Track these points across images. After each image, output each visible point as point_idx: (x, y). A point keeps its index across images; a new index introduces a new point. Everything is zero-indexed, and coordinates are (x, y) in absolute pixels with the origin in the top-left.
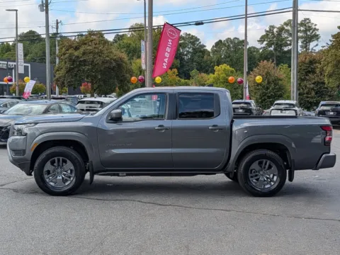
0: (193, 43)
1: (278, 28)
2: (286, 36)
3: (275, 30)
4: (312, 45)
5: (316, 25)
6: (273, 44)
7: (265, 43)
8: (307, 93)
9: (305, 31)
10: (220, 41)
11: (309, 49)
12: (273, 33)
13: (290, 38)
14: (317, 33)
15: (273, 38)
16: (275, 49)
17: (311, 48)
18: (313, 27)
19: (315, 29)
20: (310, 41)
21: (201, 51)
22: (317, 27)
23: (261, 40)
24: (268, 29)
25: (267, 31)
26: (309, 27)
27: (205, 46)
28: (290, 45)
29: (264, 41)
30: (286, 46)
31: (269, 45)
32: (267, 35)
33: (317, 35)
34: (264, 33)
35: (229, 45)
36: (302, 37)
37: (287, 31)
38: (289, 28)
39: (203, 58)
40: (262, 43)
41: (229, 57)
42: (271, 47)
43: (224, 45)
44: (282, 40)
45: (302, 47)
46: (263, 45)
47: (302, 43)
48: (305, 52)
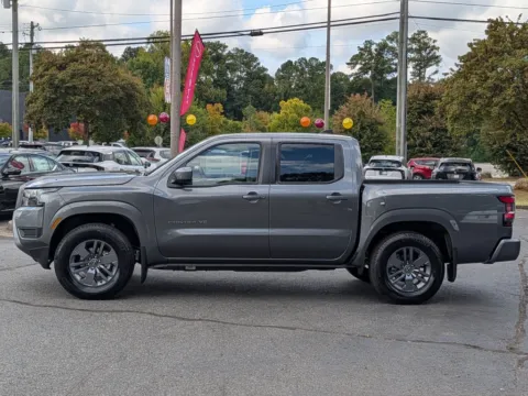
0: (247, 65)
1: (378, 45)
2: (390, 56)
3: (374, 47)
4: (429, 71)
5: (434, 41)
6: (370, 68)
7: (358, 66)
8: (421, 145)
9: (419, 51)
10: (290, 62)
11: (424, 78)
12: (370, 52)
13: (396, 61)
14: (437, 54)
15: (370, 59)
16: (373, 77)
17: (427, 76)
18: (432, 44)
19: (434, 48)
20: (426, 66)
21: (259, 78)
22: (436, 44)
23: (353, 63)
24: (362, 46)
25: (361, 49)
26: (425, 44)
27: (266, 70)
28: (396, 70)
29: (357, 63)
30: (389, 73)
31: (364, 70)
32: (362, 54)
33: (437, 57)
34: (357, 52)
35: (303, 69)
36: (413, 60)
37: (392, 49)
38: (394, 44)
39: (263, 87)
40: (354, 68)
41: (303, 87)
42: (367, 73)
43: (296, 68)
44: (384, 63)
45: (413, 74)
46: (355, 70)
47: (414, 68)
48: (419, 82)
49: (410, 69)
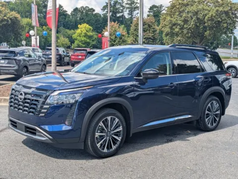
1: (114, 1)
2: (119, 6)
3: (112, 2)
4: (135, 13)
9: (131, 4)
10: (77, 8)
11: (133, 16)
12: (111, 5)
16: (112, 15)
19: (137, 3)
20: (134, 11)
21: (64, 15)
24: (107, 2)
26: (133, 1)
27: (66, 11)
28: (121, 12)
29: (105, 9)
30: (119, 13)
32: (107, 5)
33: (138, 7)
35: (82, 11)
36: (128, 8)
37: (120, 3)
38: (121, 1)
39: (65, 19)
40: (104, 11)
41: (83, 19)
43: (80, 11)
44: (117, 9)
45: (129, 14)
46: (105, 12)
47: (129, 11)
48: (131, 17)
49: (128, 12)
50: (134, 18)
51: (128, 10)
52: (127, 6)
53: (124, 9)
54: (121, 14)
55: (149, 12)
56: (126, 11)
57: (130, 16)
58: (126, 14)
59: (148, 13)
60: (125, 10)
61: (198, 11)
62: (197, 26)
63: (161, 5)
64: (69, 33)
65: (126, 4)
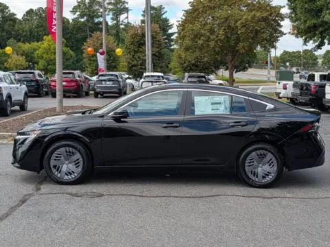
0: (2, 11)
2: (97, 7)
3: (87, 1)
4: (122, 17)
6: (85, 15)
7: (78, 13)
9: (115, 4)
10: (32, 10)
11: (119, 21)
12: (85, 5)
13: (101, 10)
14: (127, 6)
15: (85, 9)
16: (87, 20)
17: (121, 20)
19: (125, 2)
20: (120, 14)
21: (11, 20)
23: (74, 11)
25: (79, 2)
27: (15, 15)
28: (101, 16)
29: (77, 11)
30: (97, 18)
31: (82, 16)
32: (79, 6)
33: (127, 8)
34: (77, 4)
35: (41, 14)
36: (111, 10)
37: (99, 2)
39: (14, 26)
40: (75, 14)
41: (42, 26)
42: (83, 18)
43: (36, 14)
44: (94, 11)
45: (112, 19)
46: (76, 16)
47: (113, 15)
48: (117, 24)
49: (111, 16)
50: (121, 24)
51: (111, 14)
52: (110, 7)
53: (106, 11)
54: (101, 19)
55: (143, 16)
56: (108, 15)
57: (115, 22)
58: (109, 20)
59: (142, 18)
60: (107, 13)
61: (229, 17)
62: (228, 37)
63: (161, 6)
64: (24, 49)
65: (109, 4)
